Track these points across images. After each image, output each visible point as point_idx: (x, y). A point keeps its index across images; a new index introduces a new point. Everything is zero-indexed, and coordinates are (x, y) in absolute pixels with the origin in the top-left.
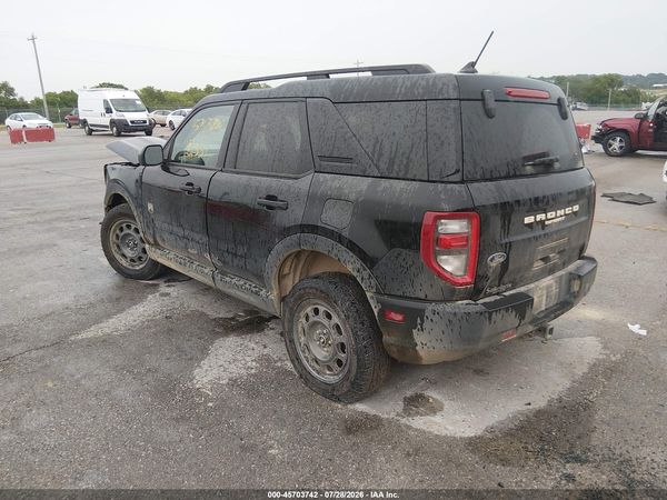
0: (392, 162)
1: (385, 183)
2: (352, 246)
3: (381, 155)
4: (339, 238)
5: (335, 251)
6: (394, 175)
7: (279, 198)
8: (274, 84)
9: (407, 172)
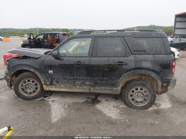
0: (156, 51)
1: (157, 56)
2: (153, 71)
3: (152, 49)
4: (149, 69)
5: (148, 73)
6: (157, 54)
7: (123, 62)
8: (108, 32)
9: (160, 53)
